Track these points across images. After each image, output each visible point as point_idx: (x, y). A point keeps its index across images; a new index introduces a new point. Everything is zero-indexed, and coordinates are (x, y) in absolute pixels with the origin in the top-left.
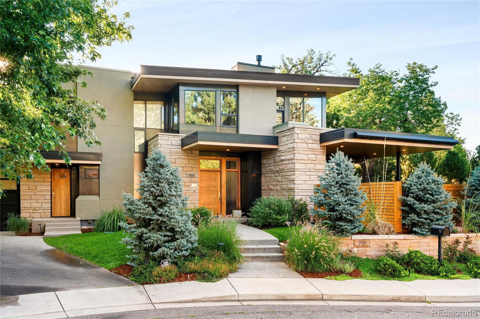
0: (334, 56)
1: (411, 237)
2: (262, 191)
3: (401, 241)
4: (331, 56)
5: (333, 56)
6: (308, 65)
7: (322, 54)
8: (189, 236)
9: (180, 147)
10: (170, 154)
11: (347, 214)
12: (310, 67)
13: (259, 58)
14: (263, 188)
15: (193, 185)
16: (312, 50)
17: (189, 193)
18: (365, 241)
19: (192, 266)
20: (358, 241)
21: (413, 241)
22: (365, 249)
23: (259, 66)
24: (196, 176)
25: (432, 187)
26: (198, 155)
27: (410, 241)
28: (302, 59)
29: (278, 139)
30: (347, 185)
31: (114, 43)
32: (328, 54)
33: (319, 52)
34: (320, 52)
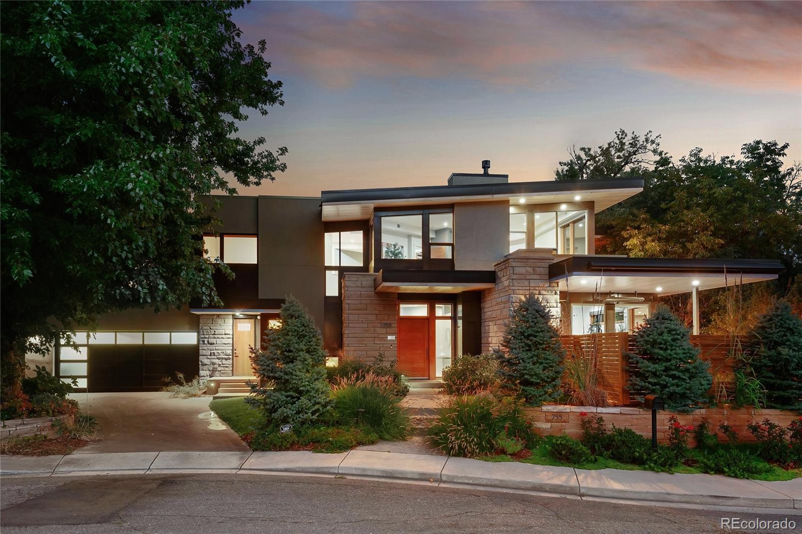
0: (659, 138)
1: (635, 410)
2: (482, 345)
3: (617, 416)
4: (653, 138)
5: (657, 137)
6: (616, 155)
7: (637, 136)
8: (318, 397)
9: (373, 289)
10: (360, 299)
11: (531, 376)
12: (619, 157)
13: (486, 165)
14: (483, 342)
15: (389, 338)
16: (623, 132)
17: (384, 348)
18: (561, 414)
19: (316, 432)
20: (550, 413)
21: (637, 417)
22: (562, 426)
23: (486, 174)
24: (393, 325)
25: (665, 338)
26: (397, 299)
27: (630, 416)
28: (606, 146)
29: (495, 274)
30: (535, 336)
31: (263, 181)
32: (649, 136)
33: (633, 133)
34: (635, 134)
